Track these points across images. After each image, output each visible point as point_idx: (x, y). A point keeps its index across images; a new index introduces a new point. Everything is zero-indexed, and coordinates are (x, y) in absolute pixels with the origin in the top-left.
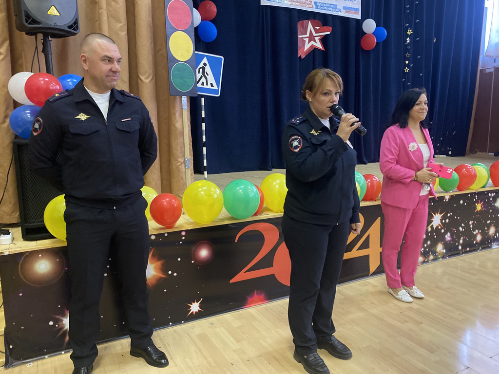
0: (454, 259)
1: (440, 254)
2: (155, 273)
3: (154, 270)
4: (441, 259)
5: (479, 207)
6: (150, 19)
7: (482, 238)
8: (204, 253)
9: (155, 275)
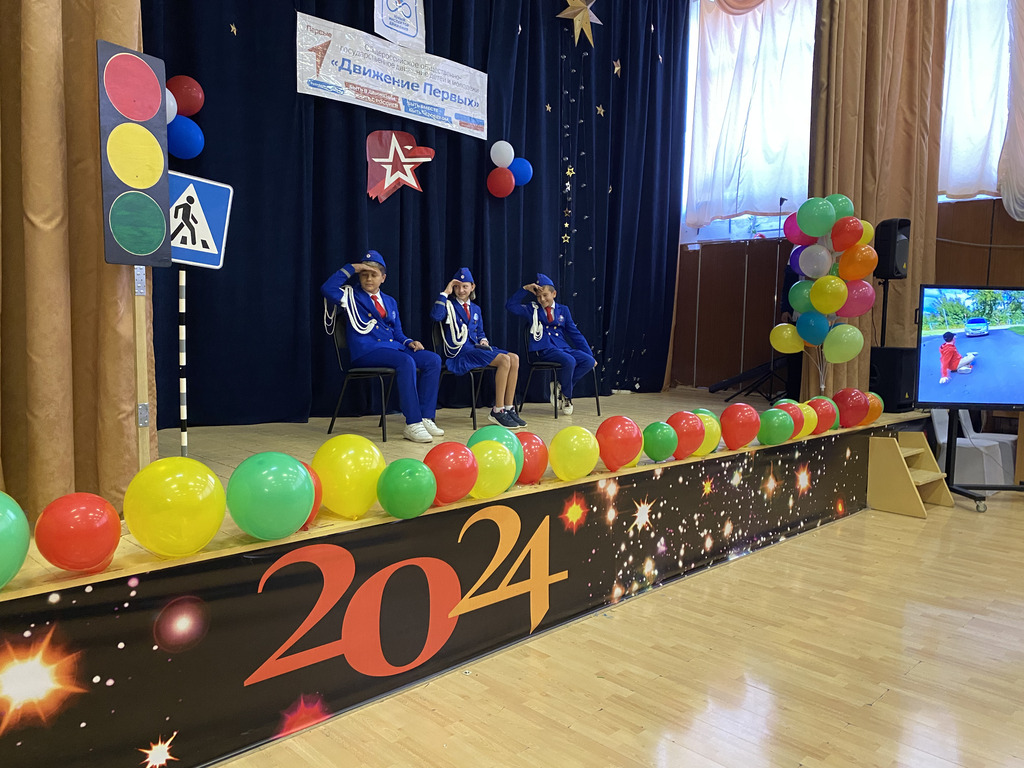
0: (671, 586)
1: (648, 579)
2: (58, 686)
3: (55, 678)
4: (650, 589)
5: (708, 488)
6: (60, 89)
7: (714, 544)
8: (183, 624)
9: (56, 692)
